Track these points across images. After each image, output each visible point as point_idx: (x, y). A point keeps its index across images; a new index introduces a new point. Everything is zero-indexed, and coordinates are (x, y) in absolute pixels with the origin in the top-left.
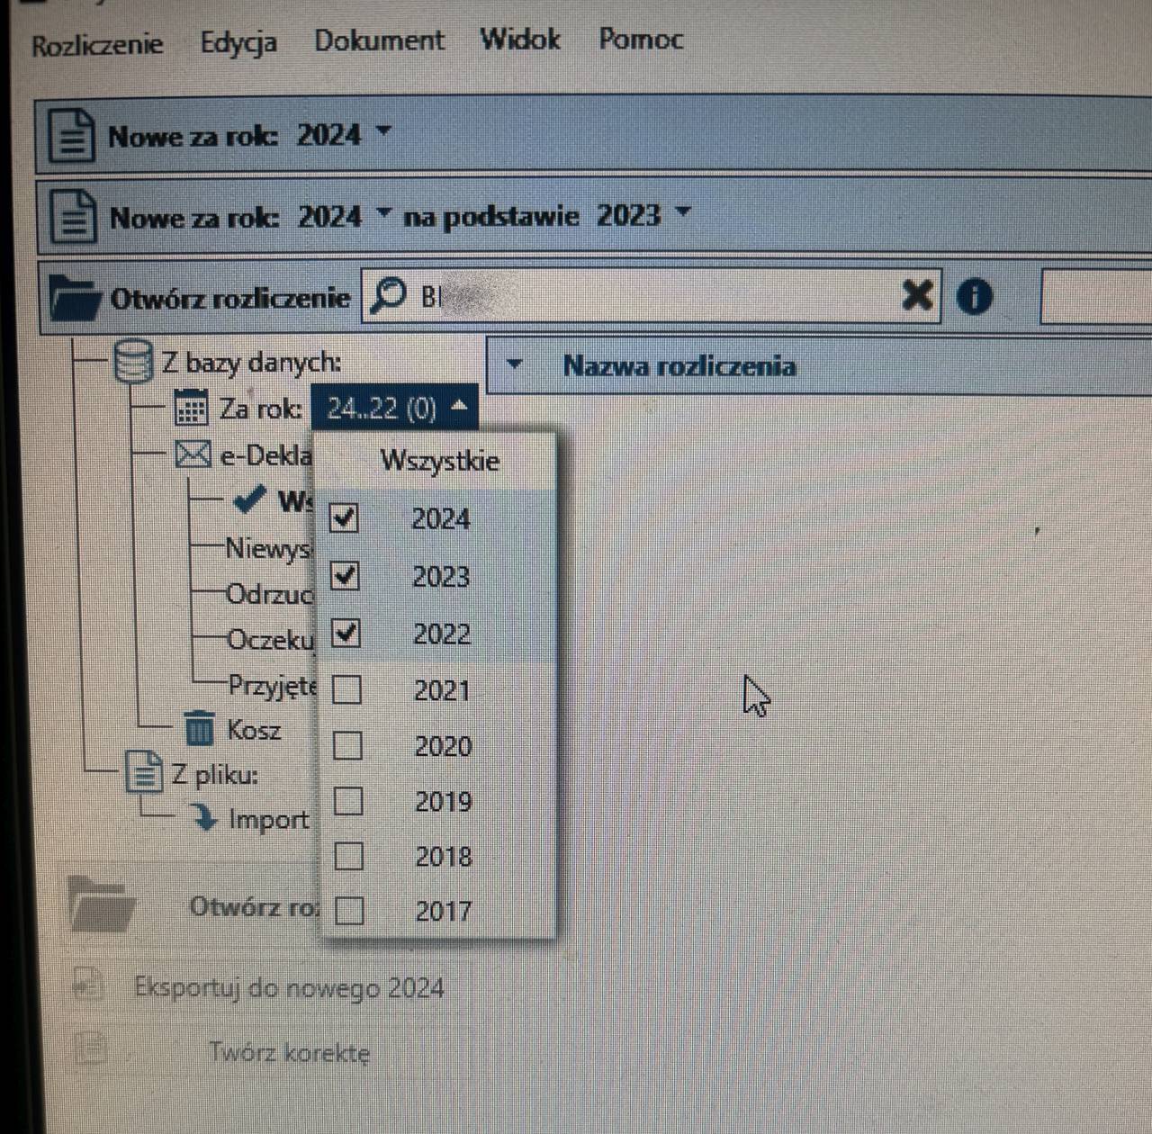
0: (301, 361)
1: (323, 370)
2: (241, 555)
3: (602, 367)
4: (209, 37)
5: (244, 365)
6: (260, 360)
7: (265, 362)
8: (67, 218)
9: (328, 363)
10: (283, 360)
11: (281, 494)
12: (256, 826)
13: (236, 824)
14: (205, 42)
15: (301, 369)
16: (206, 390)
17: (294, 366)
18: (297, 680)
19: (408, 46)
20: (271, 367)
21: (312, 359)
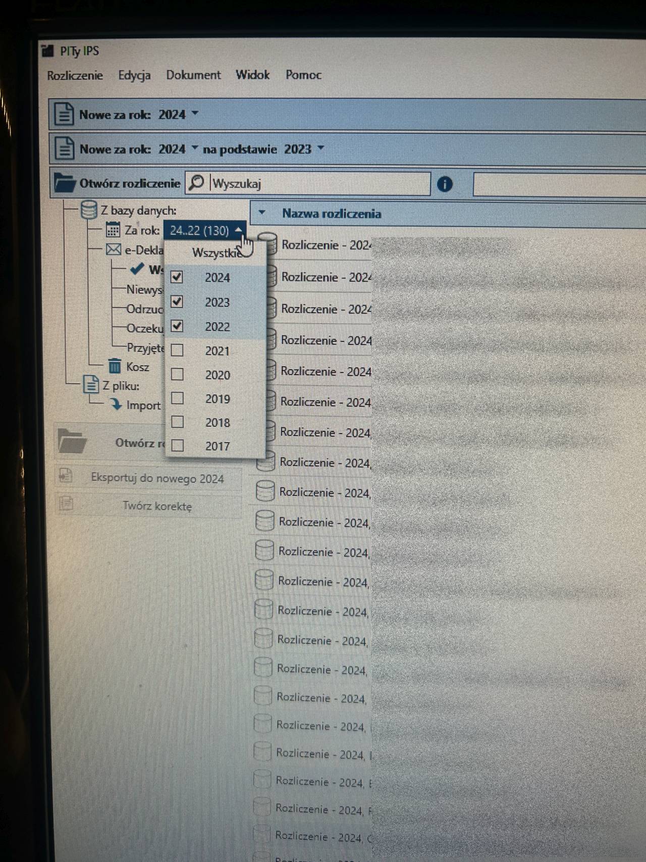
0: (159, 210)
1: (169, 214)
2: (133, 293)
3: (299, 214)
4: (122, 73)
5: (135, 211)
6: (142, 210)
7: (144, 210)
8: (62, 149)
9: (171, 211)
10: (152, 210)
11: (150, 267)
12: (138, 408)
13: (130, 407)
14: (120, 75)
15: (159, 213)
16: (119, 222)
17: (157, 212)
18: (156, 346)
19: (205, 78)
20: (147, 212)
21: (164, 209)
